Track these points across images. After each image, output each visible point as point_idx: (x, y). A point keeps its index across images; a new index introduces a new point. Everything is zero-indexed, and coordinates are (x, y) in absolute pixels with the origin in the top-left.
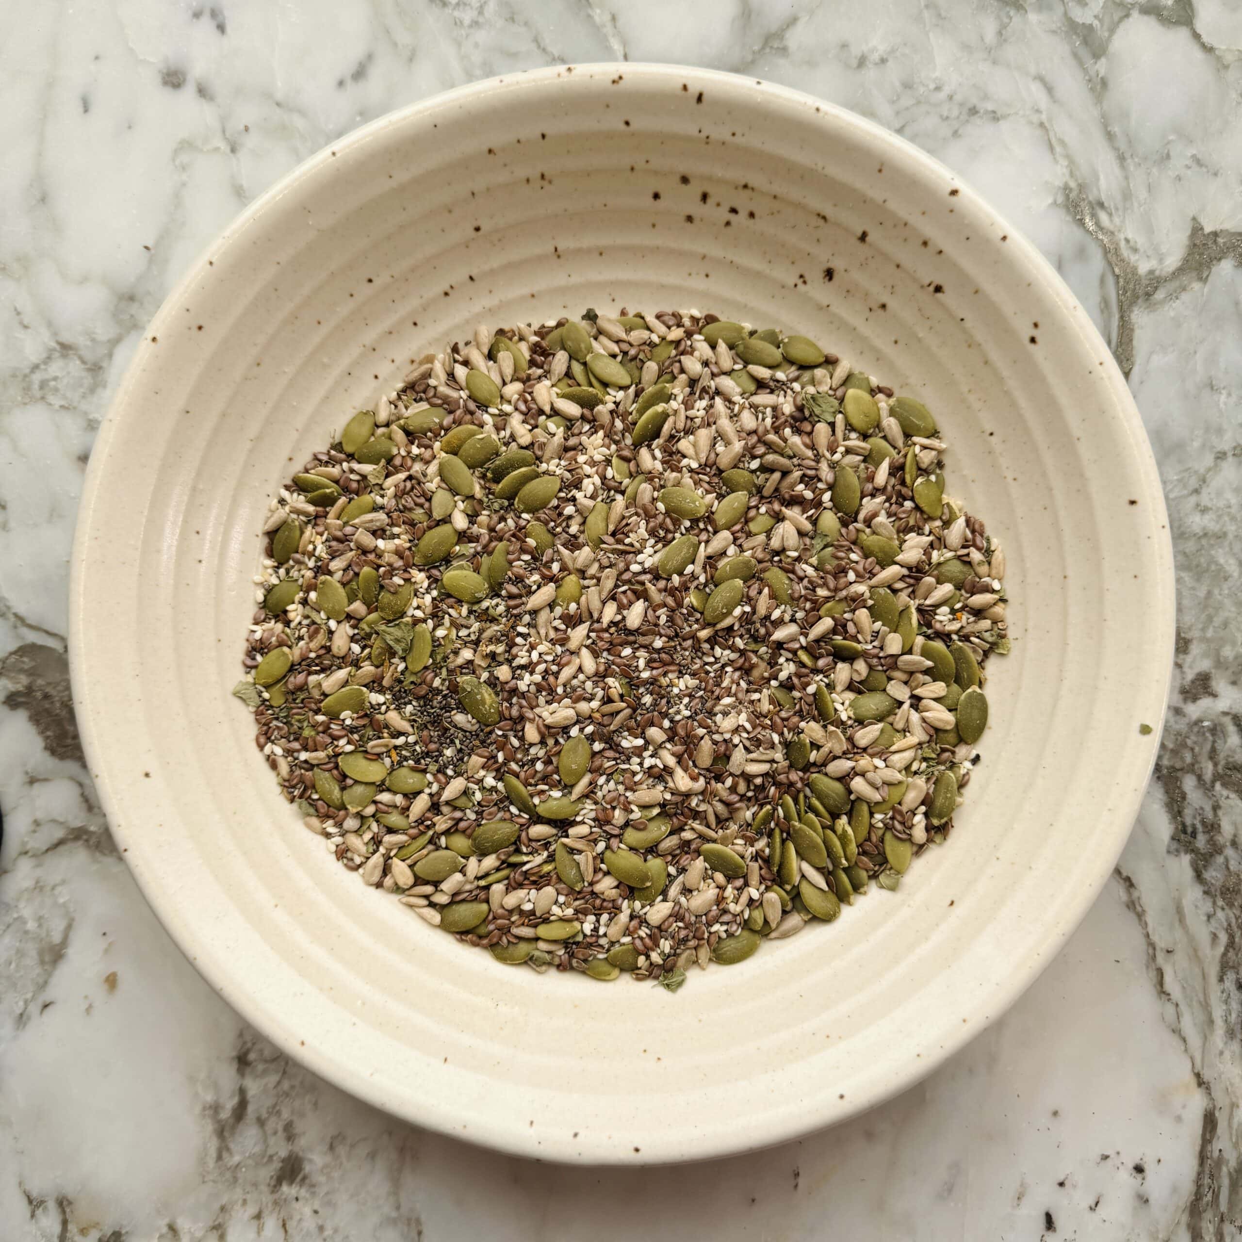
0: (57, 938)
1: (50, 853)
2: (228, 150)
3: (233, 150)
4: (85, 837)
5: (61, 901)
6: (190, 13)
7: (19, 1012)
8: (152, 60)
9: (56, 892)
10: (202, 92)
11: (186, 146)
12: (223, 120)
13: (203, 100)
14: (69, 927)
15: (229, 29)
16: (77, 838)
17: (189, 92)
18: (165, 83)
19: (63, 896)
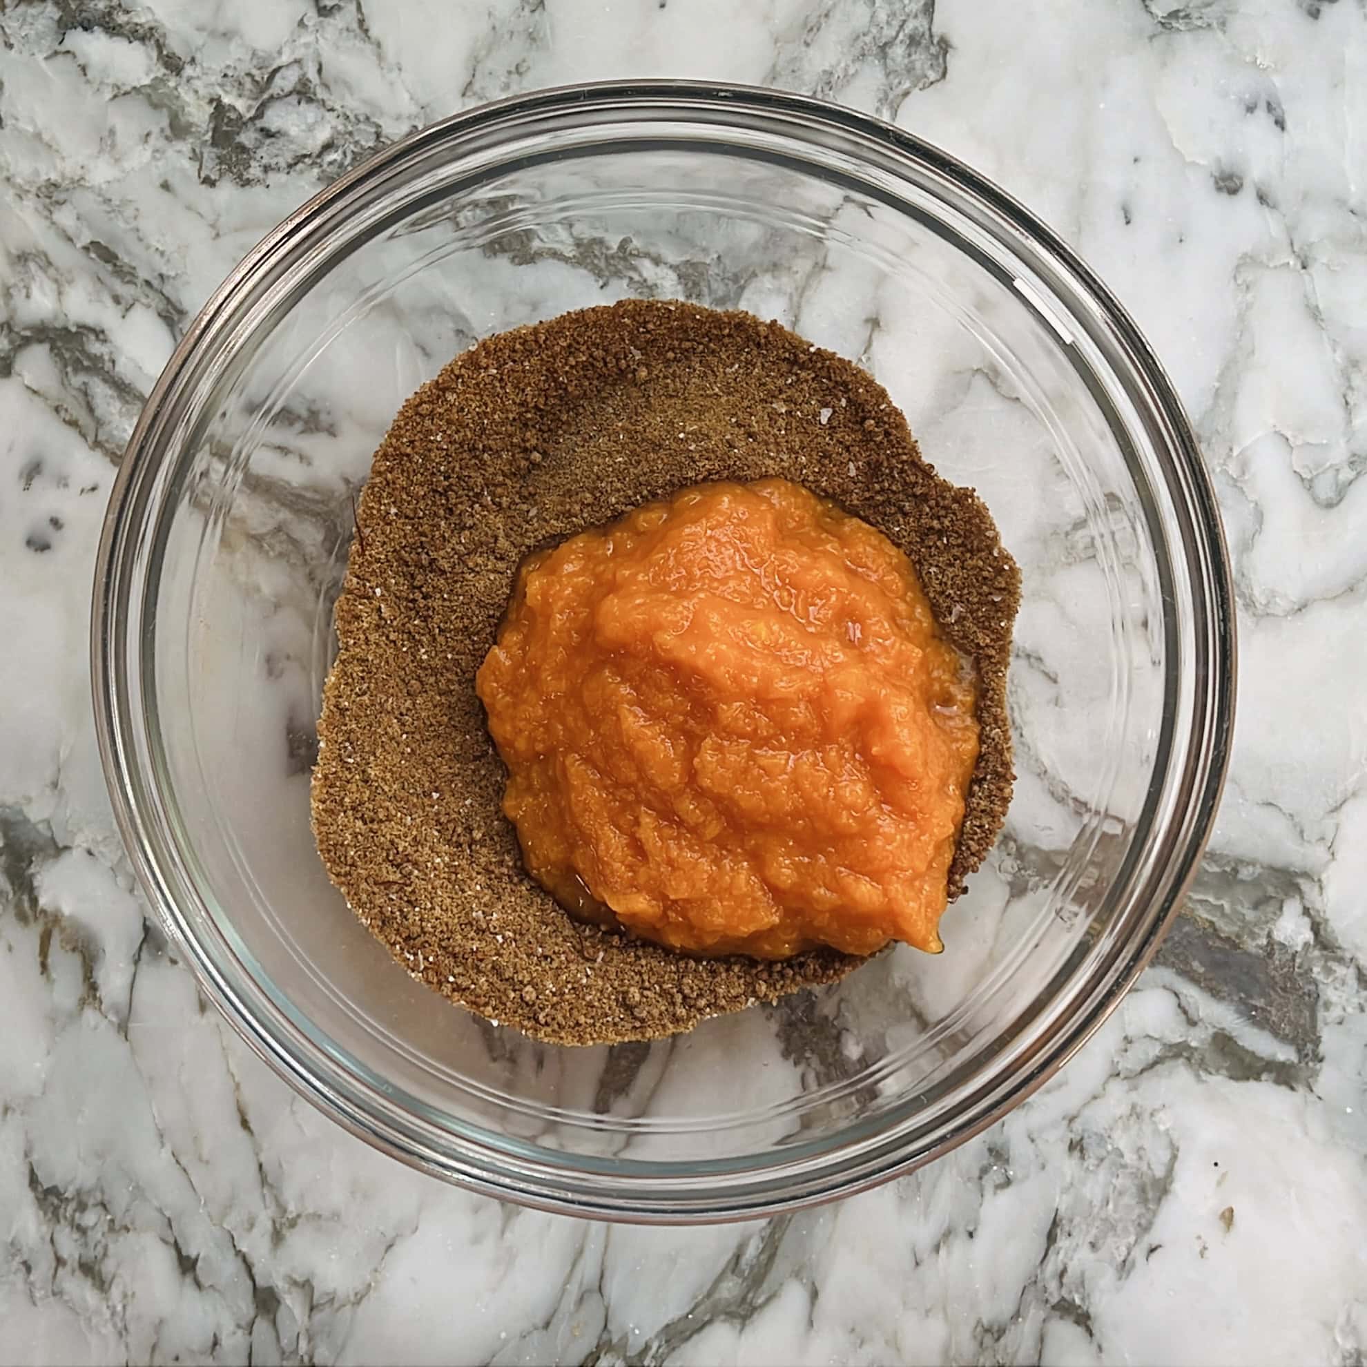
0: (1160, 1172)
1: (1145, 1074)
2: (1299, 266)
3: (1304, 267)
4: (1185, 1054)
5: (1162, 1128)
6: (1243, 107)
7: (1122, 1258)
8: (1202, 162)
9: (1156, 1119)
10: (1262, 198)
11: (1248, 261)
12: (1290, 230)
13: (1265, 209)
14: (1174, 1157)
15: (1289, 124)
16: (1177, 1056)
17: (1247, 198)
18: (1219, 189)
19: (1165, 1121)
